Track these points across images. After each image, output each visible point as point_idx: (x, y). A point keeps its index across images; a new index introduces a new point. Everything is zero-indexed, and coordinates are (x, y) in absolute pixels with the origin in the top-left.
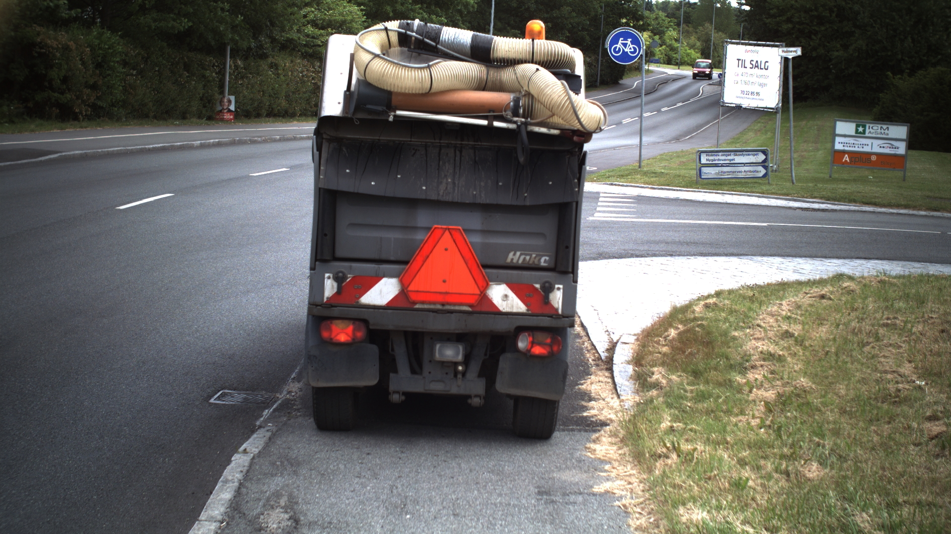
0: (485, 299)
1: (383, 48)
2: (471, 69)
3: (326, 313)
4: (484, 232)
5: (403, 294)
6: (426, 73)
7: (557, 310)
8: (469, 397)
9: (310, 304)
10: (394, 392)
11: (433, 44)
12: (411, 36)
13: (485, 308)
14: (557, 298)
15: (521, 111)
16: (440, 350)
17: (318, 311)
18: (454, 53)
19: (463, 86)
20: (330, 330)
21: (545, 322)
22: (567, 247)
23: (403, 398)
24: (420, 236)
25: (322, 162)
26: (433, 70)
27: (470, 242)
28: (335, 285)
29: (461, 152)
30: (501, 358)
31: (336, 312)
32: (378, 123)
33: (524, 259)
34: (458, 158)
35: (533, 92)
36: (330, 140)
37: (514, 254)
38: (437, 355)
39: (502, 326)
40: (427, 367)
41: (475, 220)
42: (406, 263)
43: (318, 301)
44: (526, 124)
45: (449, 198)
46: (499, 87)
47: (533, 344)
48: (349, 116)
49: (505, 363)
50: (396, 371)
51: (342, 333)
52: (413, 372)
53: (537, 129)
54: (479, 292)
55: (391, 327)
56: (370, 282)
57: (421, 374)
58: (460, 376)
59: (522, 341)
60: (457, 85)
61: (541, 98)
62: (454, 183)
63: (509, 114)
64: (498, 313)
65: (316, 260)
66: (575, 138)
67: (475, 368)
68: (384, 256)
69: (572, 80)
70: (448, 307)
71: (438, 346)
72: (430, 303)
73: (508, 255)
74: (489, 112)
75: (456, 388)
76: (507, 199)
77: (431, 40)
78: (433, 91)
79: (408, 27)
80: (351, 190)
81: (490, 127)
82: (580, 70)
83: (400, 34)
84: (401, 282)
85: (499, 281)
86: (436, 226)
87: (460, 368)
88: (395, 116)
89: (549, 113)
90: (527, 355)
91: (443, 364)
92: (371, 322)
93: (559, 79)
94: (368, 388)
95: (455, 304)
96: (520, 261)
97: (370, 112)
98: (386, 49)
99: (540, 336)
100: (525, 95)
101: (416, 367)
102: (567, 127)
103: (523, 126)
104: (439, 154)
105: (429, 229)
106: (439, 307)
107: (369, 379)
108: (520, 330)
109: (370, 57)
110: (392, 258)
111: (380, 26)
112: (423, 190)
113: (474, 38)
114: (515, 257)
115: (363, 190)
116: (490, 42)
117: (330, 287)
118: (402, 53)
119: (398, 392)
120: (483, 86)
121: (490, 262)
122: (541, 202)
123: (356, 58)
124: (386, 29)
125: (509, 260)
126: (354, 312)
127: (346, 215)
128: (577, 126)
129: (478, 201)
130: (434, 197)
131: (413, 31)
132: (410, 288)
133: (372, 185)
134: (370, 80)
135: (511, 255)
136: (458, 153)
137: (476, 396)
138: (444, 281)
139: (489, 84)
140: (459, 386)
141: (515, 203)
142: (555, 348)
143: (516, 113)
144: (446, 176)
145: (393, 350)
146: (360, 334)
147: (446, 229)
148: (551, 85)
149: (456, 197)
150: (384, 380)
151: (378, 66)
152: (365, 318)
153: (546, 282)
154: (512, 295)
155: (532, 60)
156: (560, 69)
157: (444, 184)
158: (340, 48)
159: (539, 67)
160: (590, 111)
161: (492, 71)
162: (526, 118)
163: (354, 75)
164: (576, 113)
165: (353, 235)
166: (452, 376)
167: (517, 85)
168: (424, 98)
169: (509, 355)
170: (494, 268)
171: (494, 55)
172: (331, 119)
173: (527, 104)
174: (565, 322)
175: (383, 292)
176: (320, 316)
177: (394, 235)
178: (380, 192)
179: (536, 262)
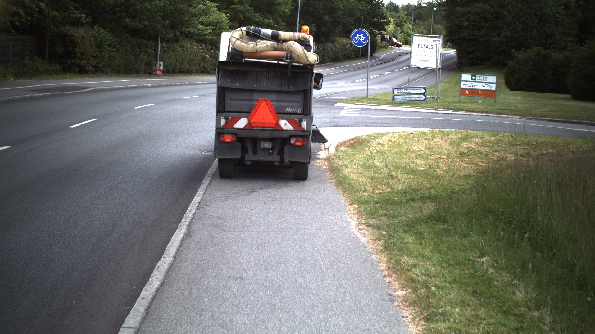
0: (278, 125)
1: (240, 37)
2: (271, 43)
3: (222, 131)
4: (277, 101)
5: (249, 124)
6: (255, 45)
7: (304, 129)
8: (274, 162)
9: (216, 128)
11: (258, 35)
12: (250, 32)
13: (278, 128)
14: (304, 124)
15: (289, 58)
16: (263, 144)
17: (218, 131)
18: (266, 38)
19: (269, 49)
20: (223, 137)
21: (300, 133)
22: (307, 106)
23: (250, 163)
24: (255, 103)
25: (219, 77)
26: (258, 44)
27: (273, 105)
28: (225, 121)
29: (269, 73)
30: (285, 147)
31: (225, 131)
32: (239, 63)
34: (268, 75)
35: (293, 50)
36: (222, 70)
38: (262, 146)
39: (285, 135)
40: (259, 151)
41: (274, 97)
42: (249, 112)
43: (218, 127)
44: (291, 62)
45: (264, 89)
46: (281, 50)
47: (296, 141)
48: (229, 61)
49: (287, 149)
50: (247, 153)
51: (228, 138)
52: (254, 153)
53: (295, 64)
54: (275, 122)
55: (245, 136)
56: (237, 120)
57: (256, 154)
58: (271, 154)
59: (293, 141)
60: (266, 49)
61: (296, 53)
62: (266, 84)
63: (285, 58)
64: (282, 130)
65: (218, 112)
66: (309, 67)
67: (276, 151)
68: (242, 110)
69: (307, 47)
70: (265, 128)
71: (262, 143)
72: (259, 127)
73: (286, 110)
74: (278, 58)
75: (269, 159)
76: (285, 89)
77: (257, 33)
78: (257, 51)
79: (249, 29)
80: (230, 87)
81: (278, 64)
82: (312, 43)
83: (246, 31)
84: (248, 119)
85: (283, 118)
86: (260, 99)
87: (271, 151)
88: (245, 61)
89: (298, 58)
90: (294, 146)
91: (265, 150)
92: (238, 134)
93: (302, 46)
94: (237, 159)
95: (267, 127)
96: (291, 111)
97: (236, 59)
98: (242, 37)
99: (299, 139)
100: (290, 52)
101: (255, 152)
102: (306, 63)
103: (290, 63)
104: (261, 74)
105: (257, 100)
106: (262, 128)
107: (238, 155)
108: (292, 136)
109: (235, 39)
110: (245, 111)
111: (239, 29)
112: (255, 86)
113: (273, 32)
114: (289, 110)
115: (234, 86)
116: (278, 33)
117: (223, 122)
118: (248, 38)
119: (248, 161)
120: (276, 49)
121: (280, 112)
122: (297, 89)
123: (231, 40)
124: (241, 30)
125: (286, 111)
126: (231, 131)
127: (229, 96)
128: (308, 63)
129: (275, 90)
130: (259, 89)
131: (251, 30)
132: (251, 121)
133: (237, 85)
134: (236, 47)
135: (287, 109)
136: (268, 73)
137: (277, 162)
138: (263, 119)
139: (278, 49)
141: (288, 90)
142: (304, 143)
143: (287, 59)
144: (263, 82)
145: (246, 145)
146: (234, 139)
147: (263, 100)
148: (298, 48)
149: (267, 89)
150: (243, 157)
151: (239, 43)
152: (235, 132)
153: (300, 118)
154: (288, 123)
155: (293, 39)
156: (303, 43)
157: (263, 84)
158: (225, 37)
159: (296, 42)
160: (312, 57)
161: (279, 44)
162: (291, 60)
163: (231, 46)
164: (307, 58)
165: (230, 104)
166: (268, 154)
167: (287, 49)
168: (255, 54)
169: (288, 146)
170: (281, 114)
171: (279, 38)
172: (222, 62)
173: (291, 55)
174: (307, 133)
175: (242, 123)
176: (220, 132)
177: (245, 103)
178: (240, 88)
179: (296, 111)
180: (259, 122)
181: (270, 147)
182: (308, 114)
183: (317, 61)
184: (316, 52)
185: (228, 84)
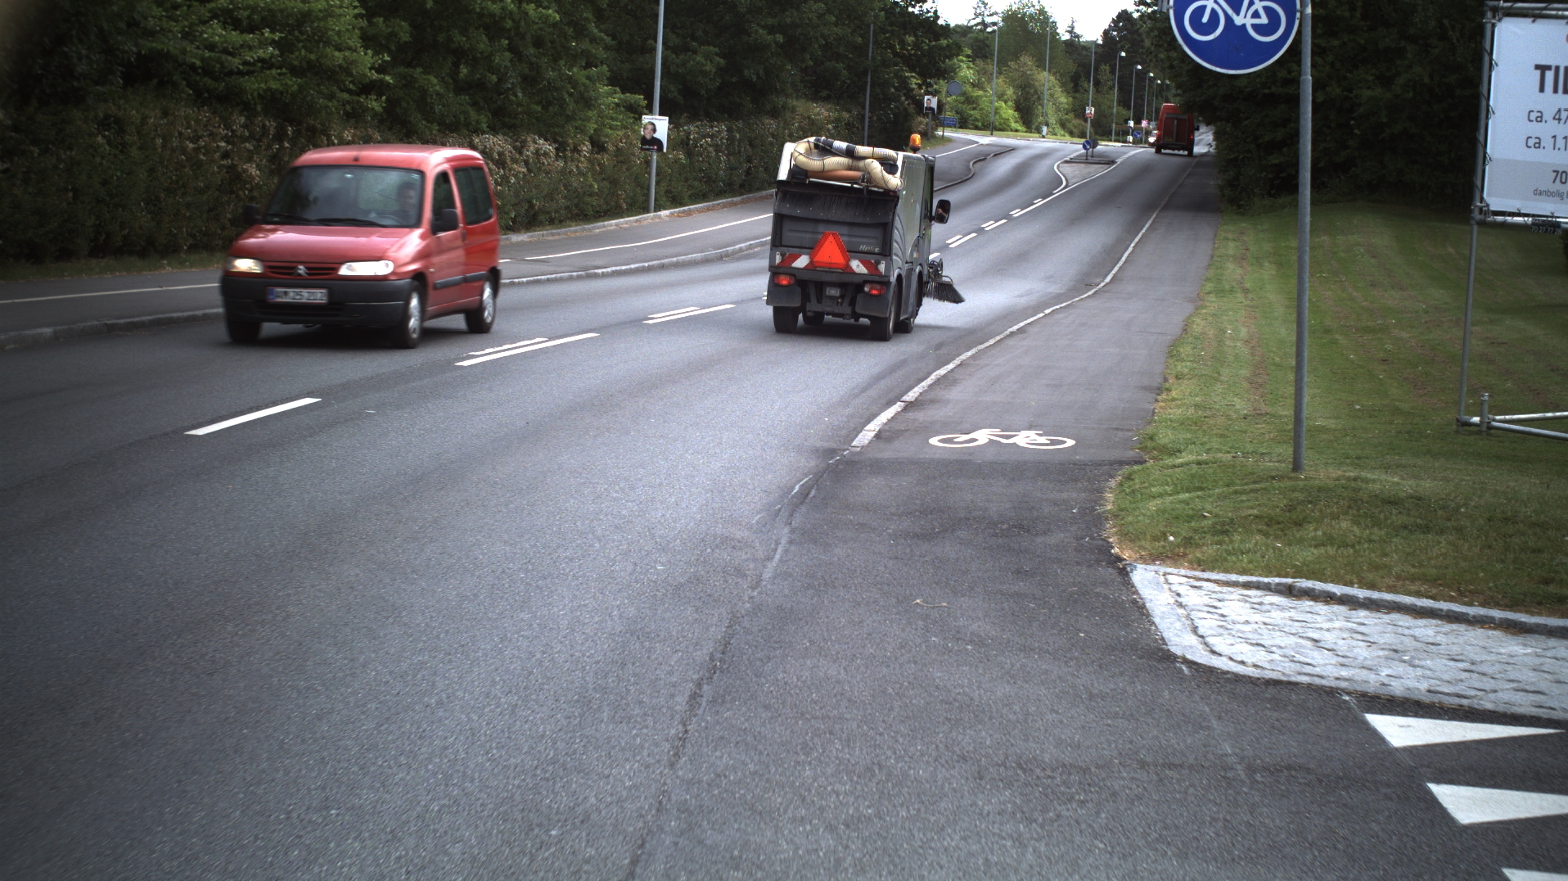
0: (848, 266)
1: (806, 150)
2: (845, 161)
3: (778, 271)
4: (849, 235)
5: (811, 262)
6: (825, 162)
7: (882, 273)
8: (843, 314)
9: (770, 266)
11: (830, 148)
12: (820, 145)
13: (849, 271)
14: (882, 267)
15: (865, 180)
16: (829, 291)
17: (773, 270)
18: (837, 153)
19: (841, 168)
20: (779, 279)
21: (877, 279)
22: (886, 243)
23: (813, 314)
24: (820, 236)
25: (776, 201)
27: (843, 240)
28: (781, 258)
30: (858, 296)
31: (781, 270)
32: (803, 185)
33: (867, 248)
34: (839, 202)
35: (872, 171)
36: (781, 192)
37: (863, 246)
38: (828, 293)
39: (857, 280)
40: (823, 298)
41: (845, 230)
42: (813, 248)
43: (773, 265)
44: (867, 187)
45: (833, 219)
46: (857, 169)
47: (871, 289)
48: (790, 180)
49: (860, 298)
50: (810, 301)
51: (784, 281)
53: (872, 189)
54: (845, 263)
55: (806, 279)
56: (796, 257)
57: (821, 303)
58: (839, 304)
59: (867, 288)
60: (837, 168)
61: (875, 174)
62: (836, 213)
63: (859, 181)
64: (854, 273)
65: (773, 246)
66: (891, 194)
67: (846, 299)
68: (804, 245)
69: (891, 167)
70: (832, 270)
71: (828, 289)
72: (824, 268)
73: (859, 247)
74: (852, 180)
76: (859, 220)
77: (829, 146)
78: (827, 170)
79: (819, 140)
80: (789, 214)
81: (852, 187)
83: (814, 143)
84: (810, 257)
85: (855, 258)
86: (826, 231)
87: (839, 300)
88: (810, 181)
89: (877, 182)
90: (869, 295)
91: (832, 298)
92: (797, 275)
93: (884, 166)
94: (795, 307)
95: (835, 269)
96: (866, 250)
97: (800, 179)
98: (808, 153)
99: (875, 286)
100: (868, 173)
101: (819, 301)
102: (886, 188)
104: (830, 199)
105: (823, 233)
106: (828, 270)
107: (797, 303)
108: (866, 282)
109: (801, 154)
110: (807, 246)
111: (806, 140)
112: (822, 215)
113: (848, 146)
114: (863, 248)
115: (793, 215)
116: (855, 148)
117: (778, 259)
118: (817, 153)
119: (810, 311)
120: (850, 168)
121: (852, 249)
122: (875, 222)
123: (794, 154)
124: (808, 141)
125: (860, 249)
126: (789, 271)
127: (787, 226)
128: (888, 188)
129: (846, 221)
130: (825, 218)
131: (821, 142)
132: (814, 260)
133: (798, 212)
134: (798, 164)
135: (861, 247)
136: (840, 199)
137: (847, 314)
138: (830, 257)
139: (853, 168)
140: (838, 309)
141: (863, 222)
142: (883, 292)
143: (863, 181)
144: (833, 210)
145: (808, 291)
146: (793, 281)
147: (830, 233)
148: (876, 167)
149: (836, 219)
150: (803, 306)
151: (802, 159)
152: (794, 273)
153: (877, 260)
154: (861, 265)
155: (873, 157)
156: (887, 162)
157: (831, 213)
158: (789, 148)
159: (874, 161)
160: (895, 181)
161: (854, 162)
162: (867, 184)
163: (793, 162)
164: (887, 182)
165: (789, 236)
166: (836, 304)
167: (865, 168)
168: (822, 173)
169: (861, 294)
170: (854, 252)
171: (856, 154)
172: (782, 181)
173: (868, 178)
174: (885, 279)
175: (802, 262)
176: (775, 272)
177: (808, 236)
178: (801, 216)
179: (873, 250)
180: (825, 261)
181: (838, 294)
182: (888, 254)
183: (903, 189)
185: (787, 209)
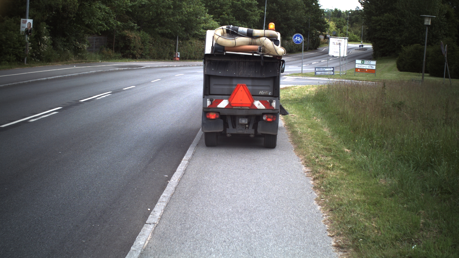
0: (253, 105)
1: (222, 34)
2: (247, 39)
3: (208, 110)
4: (252, 86)
6: (234, 41)
7: (274, 108)
8: (250, 134)
9: (203, 108)
10: (228, 134)
11: (236, 32)
12: (230, 30)
13: (253, 108)
14: (274, 104)
15: (262, 51)
16: (241, 120)
17: (205, 110)
18: (242, 35)
19: (245, 44)
20: (209, 115)
21: (271, 111)
22: (276, 89)
23: (231, 135)
24: (234, 87)
25: (206, 67)
26: (236, 40)
27: (249, 89)
28: (210, 102)
29: (245, 63)
31: (211, 110)
32: (221, 56)
33: (264, 93)
35: (264, 45)
36: (208, 61)
37: (261, 92)
38: (240, 122)
39: (258, 113)
40: (237, 126)
41: (249, 82)
42: (230, 95)
43: (205, 107)
45: (242, 76)
46: (255, 44)
47: (267, 118)
48: (213, 53)
49: (260, 124)
50: (228, 127)
51: (213, 116)
52: (234, 128)
53: (266, 56)
54: (251, 103)
55: (226, 114)
56: (220, 101)
57: (236, 128)
58: (247, 128)
59: (265, 117)
60: (243, 44)
61: (267, 47)
62: (243, 72)
63: (258, 52)
64: (257, 109)
65: (205, 95)
66: (278, 58)
67: (251, 126)
68: (224, 93)
69: (276, 42)
70: (242, 108)
71: (240, 119)
72: (237, 107)
74: (253, 51)
75: (246, 132)
76: (258, 76)
77: (236, 31)
78: (236, 46)
79: (229, 27)
80: (214, 75)
81: (253, 56)
82: (279, 38)
84: (229, 101)
85: (257, 100)
86: (238, 84)
87: (247, 126)
88: (226, 53)
89: (269, 51)
90: (266, 121)
91: (242, 125)
92: (221, 113)
93: (272, 41)
94: (220, 132)
95: (244, 107)
96: (263, 94)
97: (219, 52)
98: (223, 34)
99: (270, 116)
100: (262, 46)
101: (234, 126)
102: (275, 55)
103: (262, 55)
104: (239, 64)
105: (236, 85)
106: (240, 108)
107: (220, 129)
108: (264, 114)
109: (218, 37)
110: (226, 94)
111: (221, 27)
112: (234, 74)
113: (248, 30)
114: (261, 93)
115: (217, 75)
116: (252, 31)
117: (209, 103)
118: (228, 35)
120: (250, 44)
121: (254, 94)
122: (268, 76)
123: (214, 37)
124: (223, 28)
125: (260, 93)
126: (215, 110)
127: (213, 82)
128: (277, 55)
129: (250, 77)
130: (237, 76)
131: (230, 29)
132: (231, 103)
133: (220, 73)
134: (218, 43)
135: (260, 92)
136: (244, 63)
138: (241, 100)
139: (252, 43)
140: (247, 131)
141: (261, 77)
142: (274, 119)
143: (260, 51)
144: (241, 70)
145: (227, 121)
146: (218, 116)
147: (241, 85)
148: (269, 43)
149: (244, 76)
150: (225, 130)
151: (221, 39)
152: (219, 111)
153: (271, 100)
154: (261, 104)
155: (264, 36)
156: (273, 38)
157: (240, 72)
158: (210, 34)
159: (266, 38)
160: (280, 50)
161: (253, 40)
162: (263, 53)
163: (214, 42)
164: (276, 51)
165: (215, 87)
166: (245, 128)
167: (260, 43)
168: (234, 48)
169: (261, 121)
170: (255, 96)
171: (254, 35)
172: (208, 55)
173: (263, 49)
174: (276, 111)
175: (224, 104)
176: (206, 111)
177: (226, 87)
178: (222, 75)
179: (268, 94)
180: (238, 103)
182: (277, 96)
183: (284, 54)
184: (282, 46)
185: (213, 72)
